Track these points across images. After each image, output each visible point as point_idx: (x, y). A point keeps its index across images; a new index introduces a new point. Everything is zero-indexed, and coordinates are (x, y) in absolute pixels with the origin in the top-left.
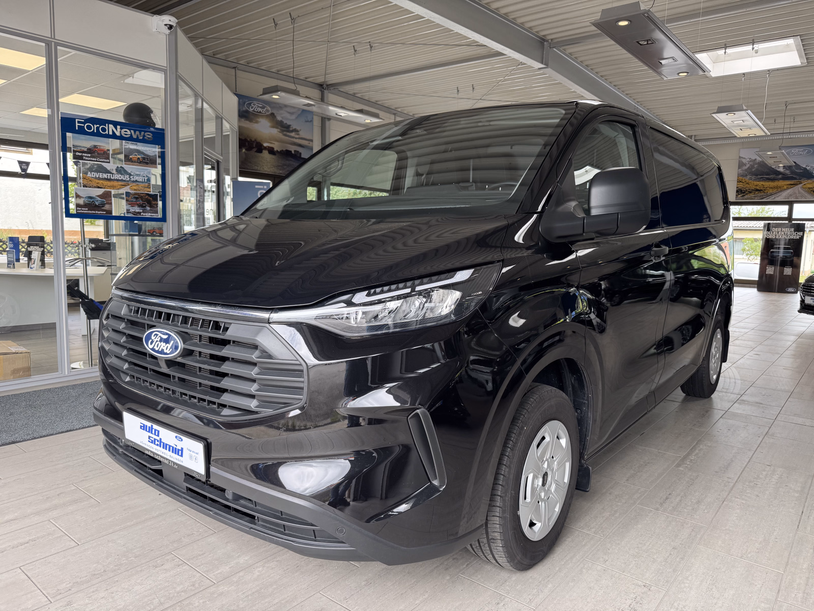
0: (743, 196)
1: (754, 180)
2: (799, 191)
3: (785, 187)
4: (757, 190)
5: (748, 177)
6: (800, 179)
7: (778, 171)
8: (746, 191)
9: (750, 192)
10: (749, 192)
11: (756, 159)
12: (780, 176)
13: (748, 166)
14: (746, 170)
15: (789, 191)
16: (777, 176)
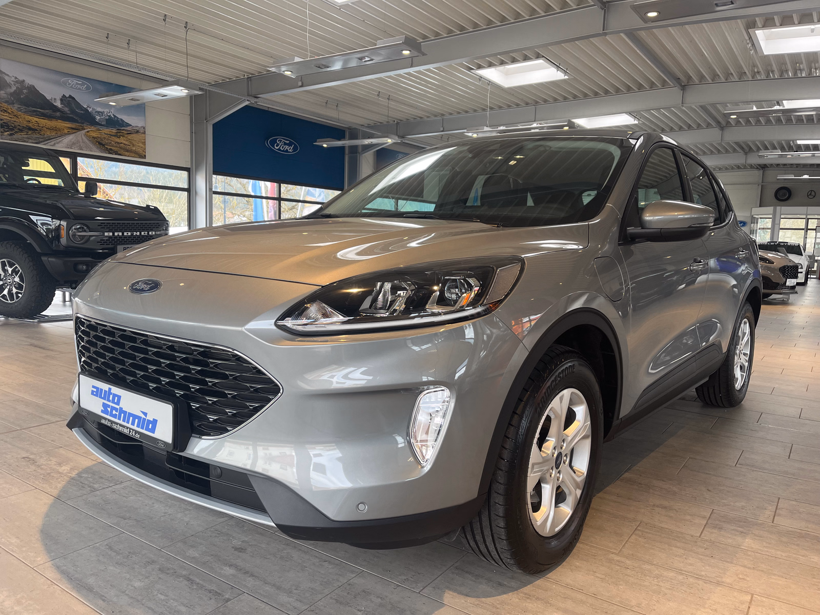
0: (11, 135)
1: (25, 112)
2: (82, 139)
3: (66, 131)
4: (30, 129)
5: (16, 106)
6: (83, 123)
7: (55, 107)
8: (15, 127)
9: (21, 131)
10: (19, 129)
11: (24, 81)
12: (58, 114)
13: (14, 88)
14: (12, 94)
15: (71, 138)
16: (54, 112)
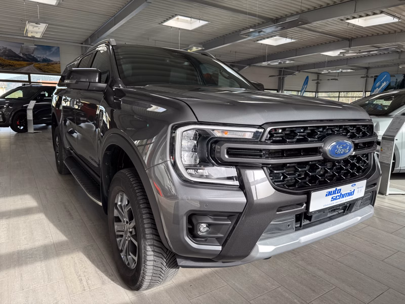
1: (7, 59)
2: (32, 68)
3: (25, 65)
4: (10, 65)
5: (4, 57)
6: (32, 62)
10: (6, 66)
11: (6, 48)
14: (2, 53)
15: (27, 67)
16: (20, 58)
